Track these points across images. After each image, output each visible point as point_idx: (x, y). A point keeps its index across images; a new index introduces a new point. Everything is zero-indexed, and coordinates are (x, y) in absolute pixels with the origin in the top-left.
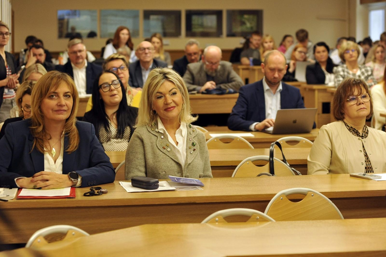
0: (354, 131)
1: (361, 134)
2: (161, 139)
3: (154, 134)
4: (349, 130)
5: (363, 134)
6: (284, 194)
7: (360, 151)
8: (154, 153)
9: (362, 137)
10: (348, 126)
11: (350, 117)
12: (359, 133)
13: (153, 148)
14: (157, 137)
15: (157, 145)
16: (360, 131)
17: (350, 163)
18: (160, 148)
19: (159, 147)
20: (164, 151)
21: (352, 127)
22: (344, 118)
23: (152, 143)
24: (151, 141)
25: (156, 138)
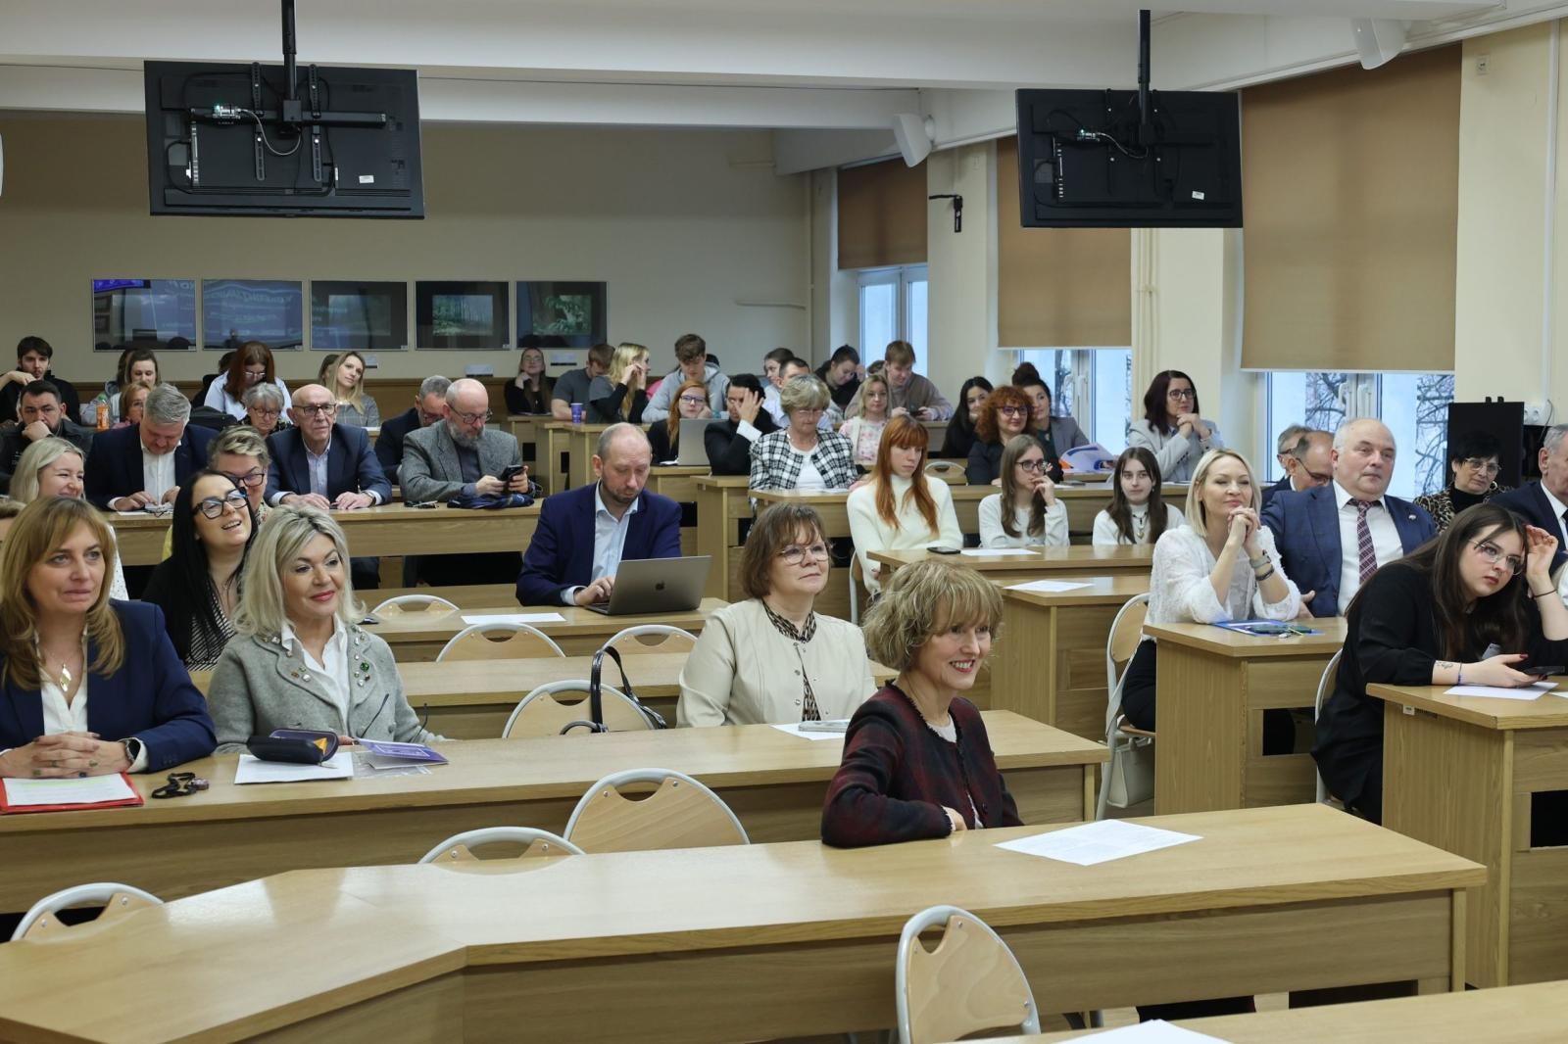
0: (784, 625)
1: (800, 634)
2: (286, 658)
3: (269, 648)
4: (775, 622)
5: (804, 633)
6: (610, 783)
7: (796, 671)
8: (273, 687)
9: (802, 639)
10: (772, 614)
11: (783, 592)
12: (797, 632)
13: (268, 678)
14: (277, 655)
15: (280, 670)
16: (799, 626)
17: (770, 699)
18: (286, 677)
19: (283, 674)
20: (297, 681)
21: (780, 617)
22: (767, 593)
23: (264, 667)
24: (264, 663)
25: (274, 656)
